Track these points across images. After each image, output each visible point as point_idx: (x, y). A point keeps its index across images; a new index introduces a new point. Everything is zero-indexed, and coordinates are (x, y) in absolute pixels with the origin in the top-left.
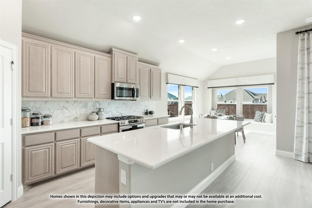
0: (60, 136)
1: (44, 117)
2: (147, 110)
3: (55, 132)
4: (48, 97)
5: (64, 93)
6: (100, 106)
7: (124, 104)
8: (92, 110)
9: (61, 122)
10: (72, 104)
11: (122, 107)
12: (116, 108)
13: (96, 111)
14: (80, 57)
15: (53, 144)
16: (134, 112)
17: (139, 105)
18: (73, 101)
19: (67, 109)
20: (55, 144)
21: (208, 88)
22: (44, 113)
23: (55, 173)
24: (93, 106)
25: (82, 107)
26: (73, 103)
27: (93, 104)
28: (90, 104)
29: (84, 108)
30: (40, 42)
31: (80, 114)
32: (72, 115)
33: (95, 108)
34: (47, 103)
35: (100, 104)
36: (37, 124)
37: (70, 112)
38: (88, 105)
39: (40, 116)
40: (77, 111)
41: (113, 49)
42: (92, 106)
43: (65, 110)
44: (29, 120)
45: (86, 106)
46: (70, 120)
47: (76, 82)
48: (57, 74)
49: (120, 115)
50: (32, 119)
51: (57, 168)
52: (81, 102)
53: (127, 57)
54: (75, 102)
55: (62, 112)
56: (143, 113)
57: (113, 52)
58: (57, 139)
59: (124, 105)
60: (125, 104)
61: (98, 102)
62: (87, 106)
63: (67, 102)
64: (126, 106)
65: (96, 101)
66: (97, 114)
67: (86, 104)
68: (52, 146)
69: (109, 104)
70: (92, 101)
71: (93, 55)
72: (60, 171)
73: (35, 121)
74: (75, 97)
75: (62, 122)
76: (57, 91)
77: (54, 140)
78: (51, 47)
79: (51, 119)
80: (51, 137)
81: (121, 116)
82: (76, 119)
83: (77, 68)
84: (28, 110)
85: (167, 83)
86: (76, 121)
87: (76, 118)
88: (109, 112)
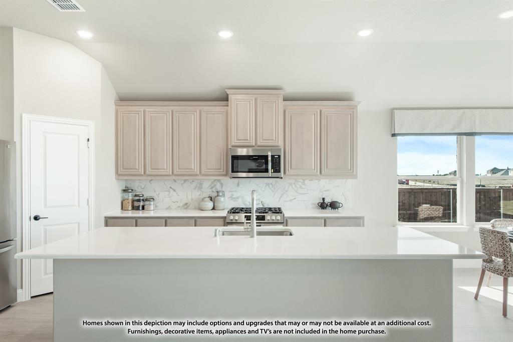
1: (146, 200)
2: (323, 199)
4: (142, 175)
5: (158, 169)
6: (223, 188)
7: (268, 184)
8: (209, 193)
9: (167, 209)
10: (182, 184)
11: (264, 191)
14: (179, 116)
16: (290, 200)
17: (303, 186)
18: (182, 180)
19: (174, 191)
22: (147, 195)
24: (212, 188)
25: (195, 189)
26: (182, 182)
27: (212, 184)
28: (206, 185)
29: (198, 190)
31: (192, 199)
32: (181, 200)
33: (214, 190)
34: (152, 182)
35: (222, 185)
36: (138, 208)
37: (178, 195)
38: (203, 186)
39: (142, 198)
40: (187, 195)
42: (209, 188)
43: (172, 192)
44: (130, 202)
45: (200, 187)
46: (179, 207)
48: (151, 145)
49: (259, 204)
50: (133, 201)
52: (193, 181)
53: (256, 99)
54: (185, 181)
55: (169, 194)
56: (312, 204)
57: (230, 97)
59: (267, 187)
60: (271, 186)
61: (219, 181)
62: (202, 188)
64: (273, 189)
65: (215, 180)
67: (201, 184)
69: (238, 185)
70: (209, 180)
71: (198, 109)
74: (173, 173)
75: (169, 208)
76: (151, 165)
81: (262, 207)
82: (186, 206)
84: (130, 190)
85: (394, 135)
86: (186, 208)
87: (186, 204)
88: (238, 198)
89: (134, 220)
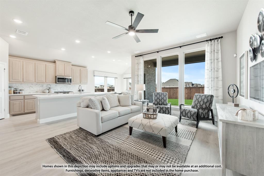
0: (26, 97)
1: (20, 90)
3: (24, 96)
4: (21, 82)
5: (29, 80)
7: (65, 86)
12: (60, 88)
13: (48, 88)
14: (38, 65)
15: (23, 100)
17: (75, 86)
19: (32, 87)
20: (24, 101)
21: (124, 78)
22: (20, 89)
23: (24, 112)
25: (40, 87)
30: (17, 60)
31: (39, 90)
34: (22, 84)
35: (50, 86)
36: (17, 93)
37: (34, 89)
39: (18, 90)
40: (37, 88)
41: (56, 61)
42: (46, 86)
43: (31, 88)
44: (13, 91)
45: (42, 86)
46: (34, 92)
47: (36, 76)
51: (25, 110)
53: (64, 64)
54: (36, 84)
55: (29, 88)
57: (56, 62)
58: (25, 98)
61: (49, 84)
63: (32, 84)
66: (48, 90)
67: (43, 85)
68: (22, 101)
69: (56, 86)
70: (46, 84)
71: (45, 64)
72: (26, 111)
73: (16, 92)
74: (35, 82)
76: (26, 79)
77: (23, 99)
78: (23, 61)
79: (23, 91)
80: (23, 97)
83: (36, 70)
84: (12, 87)
85: (94, 76)
87: (37, 91)
88: (55, 89)
89: (23, 96)
